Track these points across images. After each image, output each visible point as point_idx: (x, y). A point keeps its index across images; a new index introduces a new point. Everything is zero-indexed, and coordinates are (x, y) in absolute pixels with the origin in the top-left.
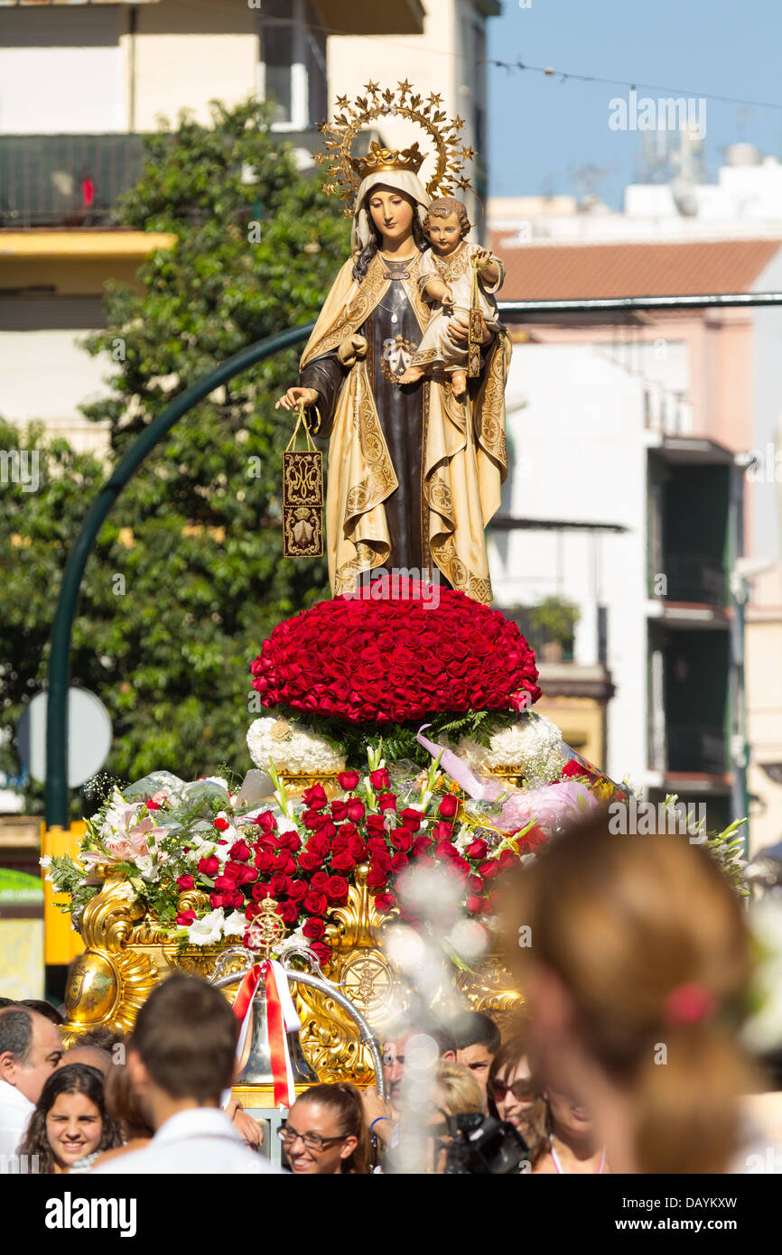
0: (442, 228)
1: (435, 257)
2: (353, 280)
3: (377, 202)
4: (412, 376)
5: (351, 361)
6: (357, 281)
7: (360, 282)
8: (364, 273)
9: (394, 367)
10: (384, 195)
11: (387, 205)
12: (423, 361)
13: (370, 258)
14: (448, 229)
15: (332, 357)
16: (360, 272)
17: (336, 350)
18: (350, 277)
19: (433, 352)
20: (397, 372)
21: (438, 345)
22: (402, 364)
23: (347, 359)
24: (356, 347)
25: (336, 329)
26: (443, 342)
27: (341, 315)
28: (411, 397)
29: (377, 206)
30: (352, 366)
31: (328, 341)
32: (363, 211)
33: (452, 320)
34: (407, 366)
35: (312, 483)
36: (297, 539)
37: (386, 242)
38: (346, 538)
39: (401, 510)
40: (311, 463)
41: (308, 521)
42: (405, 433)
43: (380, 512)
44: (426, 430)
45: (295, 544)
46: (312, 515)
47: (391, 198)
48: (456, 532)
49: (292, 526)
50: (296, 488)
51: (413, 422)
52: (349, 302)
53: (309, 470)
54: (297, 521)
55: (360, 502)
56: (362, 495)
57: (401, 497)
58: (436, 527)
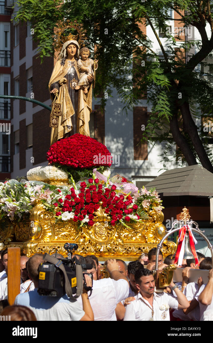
0: (86, 54)
1: (82, 61)
2: (61, 65)
3: (70, 47)
4: (78, 88)
5: (62, 84)
6: (62, 66)
7: (64, 66)
8: (64, 64)
9: (73, 86)
10: (72, 46)
11: (73, 48)
12: (81, 85)
13: (65, 61)
14: (87, 54)
15: (58, 82)
16: (63, 63)
17: (59, 81)
18: (60, 65)
19: (84, 83)
20: (74, 87)
21: (85, 81)
22: (75, 85)
23: (61, 83)
24: (64, 80)
25: (59, 76)
26: (86, 80)
27: (60, 73)
28: (76, 93)
29: (70, 48)
30: (62, 85)
31: (57, 79)
32: (66, 49)
33: (88, 75)
34: (76, 86)
35: (59, 110)
36: (53, 123)
37: (69, 56)
38: (61, 125)
39: (74, 119)
40: (59, 106)
41: (56, 119)
42: (75, 101)
43: (70, 119)
44: (80, 101)
45: (52, 124)
46: (57, 118)
47: (73, 46)
48: (84, 125)
49: (52, 120)
50: (55, 111)
51: (77, 99)
52: (61, 70)
53: (58, 108)
54: (53, 119)
55: (66, 117)
56: (67, 115)
57: (74, 116)
58: (81, 123)
